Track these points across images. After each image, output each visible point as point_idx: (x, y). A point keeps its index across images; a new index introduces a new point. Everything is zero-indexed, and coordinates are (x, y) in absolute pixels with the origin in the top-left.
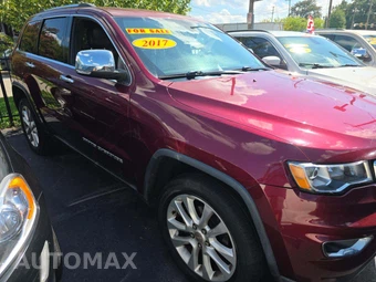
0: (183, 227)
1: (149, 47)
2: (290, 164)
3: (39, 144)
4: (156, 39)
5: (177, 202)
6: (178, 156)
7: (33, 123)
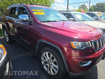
0: (45, 61)
1: (38, 14)
2: (71, 42)
3: (9, 41)
4: (40, 12)
5: (44, 54)
6: (44, 41)
7: (7, 35)
